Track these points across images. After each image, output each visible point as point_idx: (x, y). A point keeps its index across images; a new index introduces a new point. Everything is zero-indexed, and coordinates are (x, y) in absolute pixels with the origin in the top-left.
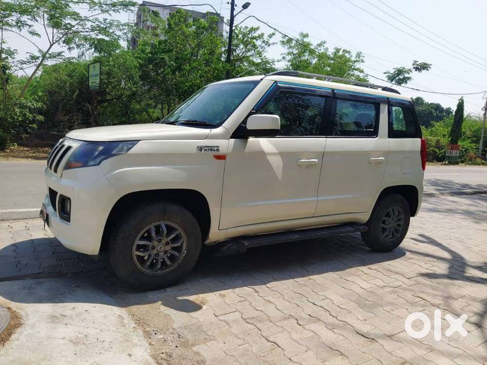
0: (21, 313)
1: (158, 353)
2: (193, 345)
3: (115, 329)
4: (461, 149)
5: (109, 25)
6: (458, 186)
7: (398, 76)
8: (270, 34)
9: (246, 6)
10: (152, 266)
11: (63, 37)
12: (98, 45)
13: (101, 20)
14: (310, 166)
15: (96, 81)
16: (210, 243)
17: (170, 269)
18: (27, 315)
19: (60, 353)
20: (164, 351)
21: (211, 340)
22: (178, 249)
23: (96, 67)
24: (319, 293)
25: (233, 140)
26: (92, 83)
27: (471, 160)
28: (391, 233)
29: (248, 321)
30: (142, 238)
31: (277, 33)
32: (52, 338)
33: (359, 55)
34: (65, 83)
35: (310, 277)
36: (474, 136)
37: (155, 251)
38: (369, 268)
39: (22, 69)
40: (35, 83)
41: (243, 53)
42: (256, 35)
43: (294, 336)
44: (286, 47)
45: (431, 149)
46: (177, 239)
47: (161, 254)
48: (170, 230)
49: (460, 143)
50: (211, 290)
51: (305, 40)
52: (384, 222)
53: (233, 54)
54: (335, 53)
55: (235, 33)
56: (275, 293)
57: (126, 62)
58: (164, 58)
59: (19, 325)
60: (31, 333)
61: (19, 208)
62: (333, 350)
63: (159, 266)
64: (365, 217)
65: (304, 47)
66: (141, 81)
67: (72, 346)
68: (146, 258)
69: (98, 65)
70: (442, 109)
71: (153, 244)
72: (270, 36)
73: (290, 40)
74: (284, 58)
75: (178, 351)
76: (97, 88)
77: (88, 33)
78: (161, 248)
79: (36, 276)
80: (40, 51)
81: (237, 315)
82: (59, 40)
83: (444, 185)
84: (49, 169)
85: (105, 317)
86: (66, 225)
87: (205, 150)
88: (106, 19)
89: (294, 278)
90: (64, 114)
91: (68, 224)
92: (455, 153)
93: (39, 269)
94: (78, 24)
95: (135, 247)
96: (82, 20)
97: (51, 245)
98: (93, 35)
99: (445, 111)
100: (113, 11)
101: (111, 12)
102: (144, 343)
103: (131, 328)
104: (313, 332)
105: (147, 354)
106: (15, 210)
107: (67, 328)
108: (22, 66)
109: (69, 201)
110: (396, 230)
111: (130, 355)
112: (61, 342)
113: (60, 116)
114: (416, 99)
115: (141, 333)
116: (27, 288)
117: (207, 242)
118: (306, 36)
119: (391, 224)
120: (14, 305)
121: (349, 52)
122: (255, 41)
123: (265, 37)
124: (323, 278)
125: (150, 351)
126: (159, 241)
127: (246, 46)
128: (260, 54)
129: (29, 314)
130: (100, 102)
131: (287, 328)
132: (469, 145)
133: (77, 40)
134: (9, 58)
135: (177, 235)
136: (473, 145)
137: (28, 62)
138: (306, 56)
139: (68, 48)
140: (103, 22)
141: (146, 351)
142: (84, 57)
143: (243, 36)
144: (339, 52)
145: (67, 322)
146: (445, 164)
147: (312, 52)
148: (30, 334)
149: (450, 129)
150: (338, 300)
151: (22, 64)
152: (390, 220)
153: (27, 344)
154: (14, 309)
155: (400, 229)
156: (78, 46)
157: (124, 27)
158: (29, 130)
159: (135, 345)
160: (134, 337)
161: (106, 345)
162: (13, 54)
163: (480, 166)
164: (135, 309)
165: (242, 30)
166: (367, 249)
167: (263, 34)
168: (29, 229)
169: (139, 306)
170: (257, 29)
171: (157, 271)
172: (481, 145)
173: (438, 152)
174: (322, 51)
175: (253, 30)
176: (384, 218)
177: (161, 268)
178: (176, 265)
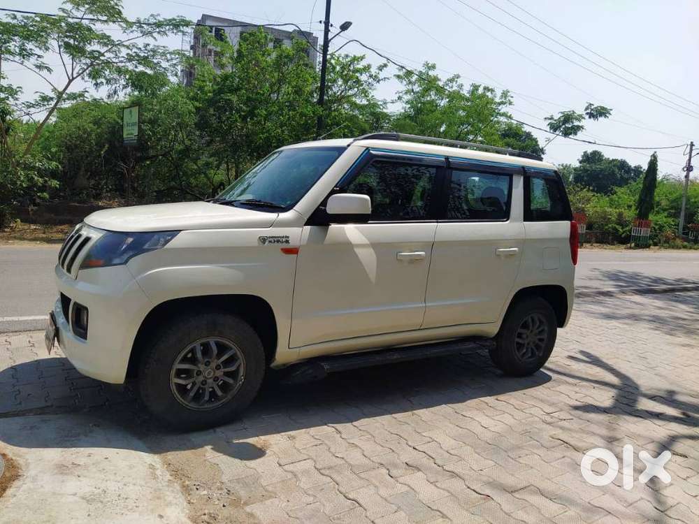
0: (19, 462)
1: (199, 514)
2: (246, 504)
3: (143, 483)
4: (652, 225)
5: (152, 53)
6: (646, 282)
7: (563, 124)
8: (381, 66)
9: (345, 27)
10: (198, 397)
11: (87, 69)
12: (137, 81)
13: (141, 46)
14: (414, 261)
15: (133, 132)
16: (277, 366)
17: (222, 402)
18: (27, 465)
19: (69, 514)
20: (206, 512)
21: (271, 497)
22: (233, 375)
23: (133, 114)
24: (424, 434)
25: (308, 227)
26: (128, 134)
27: (667, 241)
28: (530, 350)
29: (322, 471)
30: (185, 360)
31: (390, 65)
32: (59, 494)
33: (505, 94)
34: (89, 134)
35: (414, 411)
36: (672, 208)
37: (201, 378)
38: (497, 399)
39: (28, 114)
40: (47, 134)
41: (342, 92)
42: (360, 66)
43: (383, 492)
44: (404, 82)
45: (610, 226)
46: (232, 360)
47: (210, 381)
48: (222, 349)
49: (651, 217)
50: (278, 431)
51: (431, 73)
52: (520, 336)
53: (328, 93)
54: (473, 92)
55: (331, 64)
56: (365, 433)
57: (178, 106)
58: (229, 100)
59: (16, 477)
60: (32, 487)
61: (21, 316)
62: (433, 510)
63: (206, 398)
64: (493, 328)
65: (429, 83)
66: (198, 130)
67: (84, 504)
68: (189, 387)
69: (135, 110)
70: (629, 167)
71: (199, 368)
72: (381, 68)
73: (409, 73)
74: (400, 98)
75: (226, 512)
76: (135, 141)
77: (123, 64)
78: (209, 373)
79: (42, 411)
80: (55, 89)
81: (309, 465)
82: (82, 73)
83: (626, 279)
84: (61, 267)
85: (131, 467)
86: (81, 343)
87: (270, 242)
88: (149, 45)
89: (392, 414)
90: (87, 177)
91: (84, 343)
92: (645, 232)
93: (46, 401)
94: (108, 51)
95: (173, 372)
96: (116, 45)
97: (63, 367)
98: (130, 66)
99: (632, 170)
100: (159, 32)
101: (155, 35)
102: (182, 500)
103: (165, 482)
104: (409, 486)
105: (184, 515)
106: (15, 319)
107: (80, 481)
108: (29, 110)
109: (85, 312)
110: (538, 347)
111: (161, 517)
112: (71, 499)
113: (82, 181)
114: (591, 154)
115: (178, 488)
116: (28, 428)
117: (272, 365)
118: (434, 67)
119: (530, 337)
120: (11, 450)
121: (492, 91)
122: (358, 74)
123: (373, 71)
124: (432, 412)
125: (187, 511)
126: (207, 364)
127: (346, 82)
128: (365, 93)
129: (29, 463)
130: (139, 160)
131: (374, 481)
132: (664, 219)
133: (107, 73)
134: (10, 99)
135: (232, 356)
136: (670, 220)
137: (37, 105)
138: (432, 96)
139: (95, 84)
140: (143, 49)
141: (183, 512)
142: (116, 96)
143: (341, 68)
144: (477, 90)
145: (79, 473)
146: (631, 248)
147: (440, 90)
148: (30, 489)
149: (637, 197)
150: (448, 443)
151: (29, 107)
152: (528, 332)
153: (25, 502)
154: (10, 456)
155: (543, 345)
156: (108, 82)
157: (173, 56)
158: (38, 201)
159: (169, 504)
160: (168, 493)
161: (131, 503)
162: (16, 93)
163: (680, 251)
164: (172, 456)
165: (341, 59)
166: (499, 372)
167: (369, 66)
168: (33, 345)
169: (177, 452)
170: (362, 58)
171: (203, 405)
172: (681, 220)
173: (621, 230)
174: (455, 88)
175: (355, 59)
176: (520, 330)
177: (210, 401)
178: (229, 397)
